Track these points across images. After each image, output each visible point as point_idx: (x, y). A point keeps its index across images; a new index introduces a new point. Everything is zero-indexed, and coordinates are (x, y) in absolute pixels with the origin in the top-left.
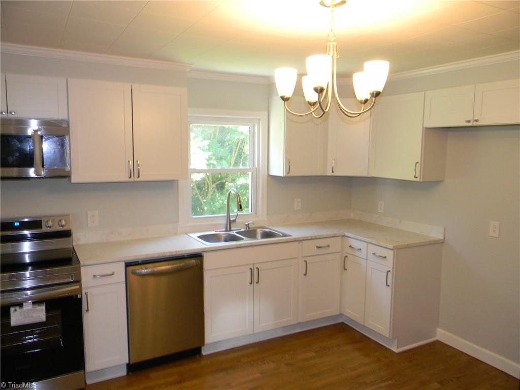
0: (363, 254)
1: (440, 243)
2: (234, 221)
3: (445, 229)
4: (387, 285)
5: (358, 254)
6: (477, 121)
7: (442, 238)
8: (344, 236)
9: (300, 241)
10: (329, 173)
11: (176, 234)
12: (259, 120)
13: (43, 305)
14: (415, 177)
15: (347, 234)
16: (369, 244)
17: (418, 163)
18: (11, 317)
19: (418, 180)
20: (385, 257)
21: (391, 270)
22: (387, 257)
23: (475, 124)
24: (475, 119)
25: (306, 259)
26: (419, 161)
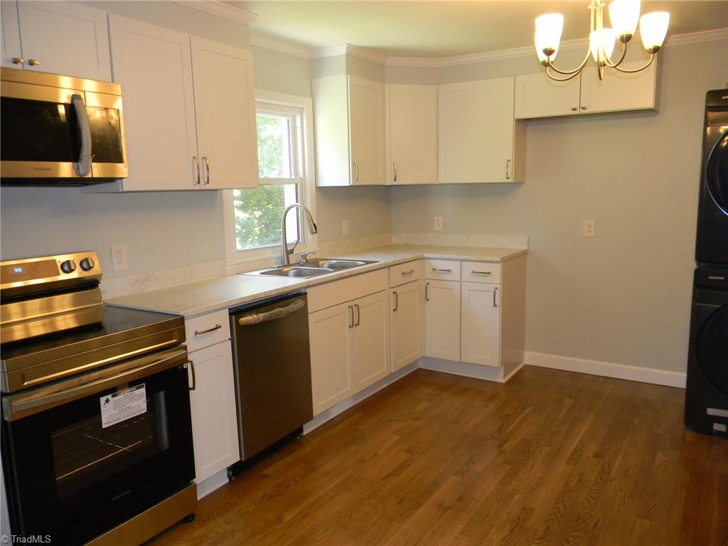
0: (455, 275)
1: (524, 254)
2: (292, 251)
3: (529, 238)
4: (495, 306)
5: (447, 277)
6: (584, 108)
7: (526, 248)
8: (423, 258)
9: (389, 267)
10: (389, 182)
11: (224, 276)
12: (302, 109)
13: (142, 387)
14: (508, 178)
15: (427, 255)
16: (463, 263)
17: (509, 161)
18: (102, 413)
19: (510, 181)
20: (489, 273)
21: (498, 286)
22: (491, 271)
23: (583, 112)
24: (582, 106)
25: (395, 290)
26: (511, 159)
